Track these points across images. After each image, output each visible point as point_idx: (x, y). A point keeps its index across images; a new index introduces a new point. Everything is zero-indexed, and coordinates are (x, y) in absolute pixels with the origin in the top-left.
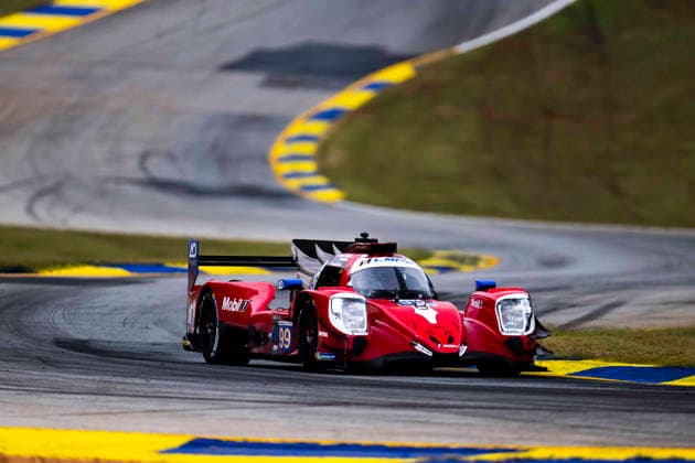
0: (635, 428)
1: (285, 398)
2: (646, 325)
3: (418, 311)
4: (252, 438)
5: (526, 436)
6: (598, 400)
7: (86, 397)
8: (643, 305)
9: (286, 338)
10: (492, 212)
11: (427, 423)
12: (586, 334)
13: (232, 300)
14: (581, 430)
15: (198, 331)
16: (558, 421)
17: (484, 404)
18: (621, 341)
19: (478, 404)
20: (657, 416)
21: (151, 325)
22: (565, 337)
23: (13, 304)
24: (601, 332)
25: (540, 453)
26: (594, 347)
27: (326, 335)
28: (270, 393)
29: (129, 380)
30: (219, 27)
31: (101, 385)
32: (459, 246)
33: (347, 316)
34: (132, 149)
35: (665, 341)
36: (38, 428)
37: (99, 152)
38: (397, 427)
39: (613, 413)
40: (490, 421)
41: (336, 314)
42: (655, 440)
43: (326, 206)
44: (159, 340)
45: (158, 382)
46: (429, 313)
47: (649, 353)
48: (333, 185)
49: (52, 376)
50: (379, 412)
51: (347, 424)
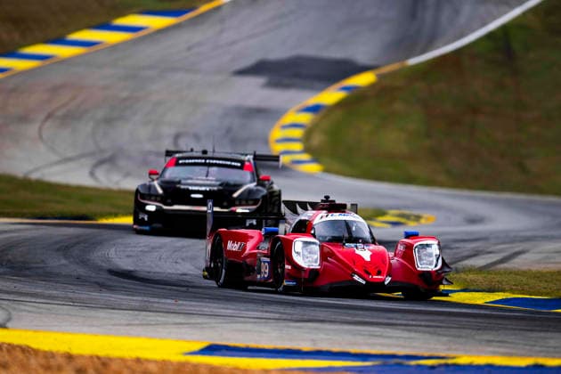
0: (533, 343)
1: (277, 316)
2: (542, 267)
3: (358, 252)
4: (252, 344)
5: (454, 347)
6: (507, 322)
7: (131, 312)
8: (540, 253)
9: (265, 270)
10: (430, 182)
11: (380, 336)
12: (498, 273)
13: (233, 242)
14: (494, 344)
15: (212, 265)
16: (477, 337)
17: (423, 323)
18: (524, 280)
19: (419, 323)
20: (549, 335)
21: (179, 261)
22: (483, 275)
23: (78, 243)
24: (510, 272)
25: (464, 360)
26: (504, 283)
27: (290, 267)
28: (266, 312)
29: (163, 301)
30: (233, 43)
31: (143, 304)
32: (407, 207)
33: (305, 255)
34: (169, 131)
35: (557, 280)
36: (96, 334)
37: (144, 133)
38: (360, 339)
39: (517, 332)
40: (427, 336)
41: (297, 253)
42: (548, 352)
43: (310, 176)
44: (185, 271)
45: (185, 303)
46: (365, 254)
47: (545, 288)
48: (315, 160)
49: (106, 296)
50: (346, 327)
51: (322, 336)
